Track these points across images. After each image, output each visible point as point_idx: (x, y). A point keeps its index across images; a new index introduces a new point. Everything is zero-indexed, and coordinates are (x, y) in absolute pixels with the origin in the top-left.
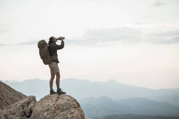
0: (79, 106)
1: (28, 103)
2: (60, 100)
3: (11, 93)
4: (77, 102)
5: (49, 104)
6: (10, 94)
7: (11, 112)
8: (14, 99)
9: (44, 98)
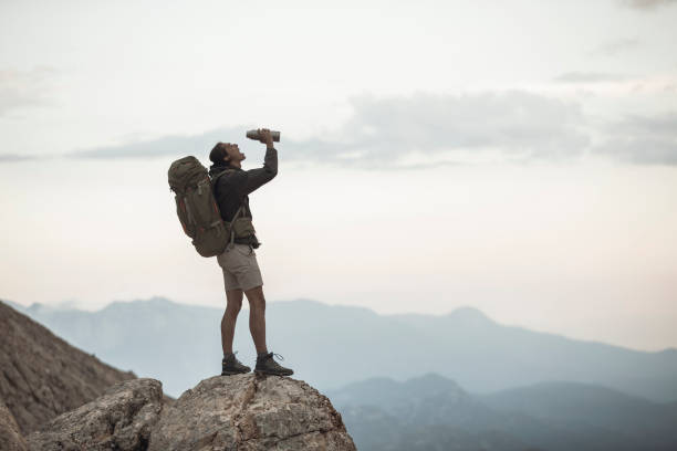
0: (339, 424)
1: (133, 410)
2: (262, 401)
3: (53, 355)
4: (331, 408)
5: (217, 416)
6: (48, 361)
7: (60, 444)
8: (65, 380)
9: (198, 389)
